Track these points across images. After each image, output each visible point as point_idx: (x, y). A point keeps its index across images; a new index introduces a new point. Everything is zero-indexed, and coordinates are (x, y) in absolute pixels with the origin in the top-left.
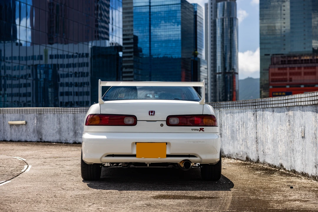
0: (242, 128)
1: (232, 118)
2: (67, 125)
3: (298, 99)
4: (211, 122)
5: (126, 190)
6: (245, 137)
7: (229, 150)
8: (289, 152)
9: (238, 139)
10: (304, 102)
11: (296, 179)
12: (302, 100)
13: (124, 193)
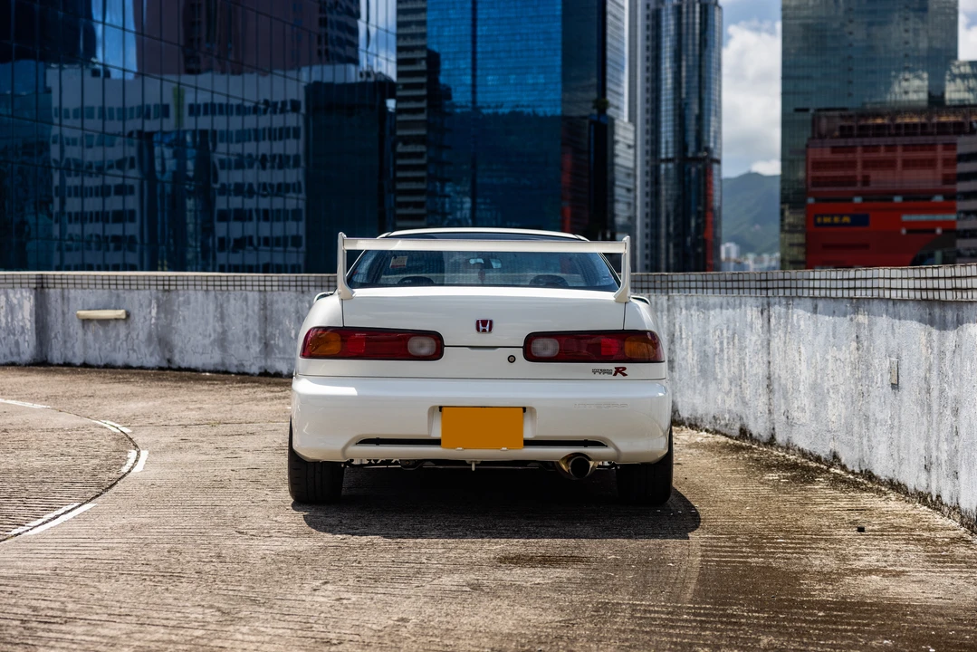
0: (728, 348)
1: (704, 318)
2: (244, 323)
3: (881, 281)
4: (645, 351)
5: (413, 538)
6: (737, 374)
7: (694, 405)
8: (856, 422)
9: (719, 377)
10: (899, 292)
11: (874, 499)
12: (894, 284)
13: (408, 547)
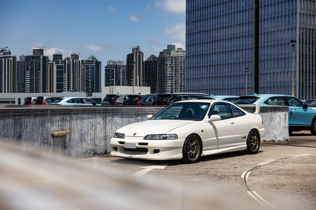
1: (82, 123)
